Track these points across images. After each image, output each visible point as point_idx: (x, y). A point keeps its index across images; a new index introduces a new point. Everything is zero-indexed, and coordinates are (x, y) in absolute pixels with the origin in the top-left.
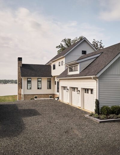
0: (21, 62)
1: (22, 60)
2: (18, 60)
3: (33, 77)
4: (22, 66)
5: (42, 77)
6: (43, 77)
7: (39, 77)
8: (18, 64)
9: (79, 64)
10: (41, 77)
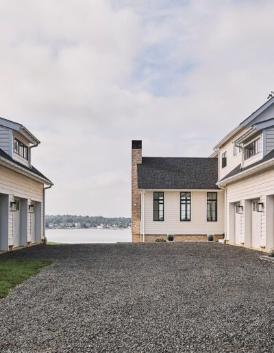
0: (140, 152)
1: (141, 148)
2: (133, 148)
3: (168, 188)
4: (141, 163)
5: (193, 188)
6: (196, 188)
7: (185, 188)
8: (133, 156)
9: (262, 134)
10: (190, 188)
